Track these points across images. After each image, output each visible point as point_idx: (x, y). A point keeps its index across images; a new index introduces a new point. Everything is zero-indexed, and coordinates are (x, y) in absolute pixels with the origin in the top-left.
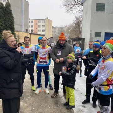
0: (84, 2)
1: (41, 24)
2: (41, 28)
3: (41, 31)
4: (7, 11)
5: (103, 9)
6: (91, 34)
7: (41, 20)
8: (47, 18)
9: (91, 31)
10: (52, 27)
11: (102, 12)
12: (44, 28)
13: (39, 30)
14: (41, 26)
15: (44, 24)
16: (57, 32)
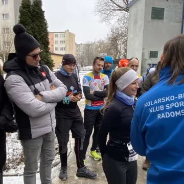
0: (131, 6)
1: (59, 39)
2: (60, 46)
3: (59, 49)
4: (37, 13)
5: (161, 17)
6: (143, 53)
7: (59, 34)
8: (68, 30)
9: (143, 49)
10: (74, 44)
11: (160, 21)
12: (63, 46)
13: (56, 48)
14: (59, 42)
15: (63, 39)
16: (81, 50)
